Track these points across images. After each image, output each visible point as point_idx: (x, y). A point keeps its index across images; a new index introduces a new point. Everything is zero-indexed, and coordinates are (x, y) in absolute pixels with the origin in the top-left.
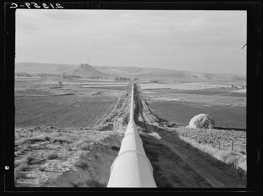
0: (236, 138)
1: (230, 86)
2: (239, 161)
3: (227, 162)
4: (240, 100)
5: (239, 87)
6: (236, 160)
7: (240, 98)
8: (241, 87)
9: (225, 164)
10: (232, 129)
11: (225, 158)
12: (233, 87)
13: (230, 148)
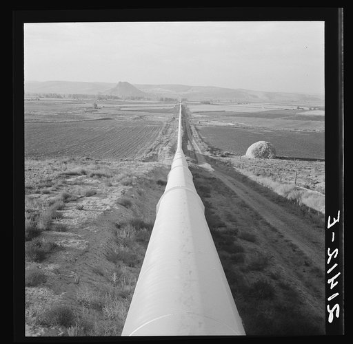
0: (300, 170)
1: (295, 108)
2: (302, 197)
3: (289, 197)
4: (306, 124)
5: (305, 108)
6: (299, 196)
7: (307, 121)
8: (308, 109)
9: (287, 200)
10: (296, 159)
11: (287, 193)
12: (298, 108)
13: (293, 182)
